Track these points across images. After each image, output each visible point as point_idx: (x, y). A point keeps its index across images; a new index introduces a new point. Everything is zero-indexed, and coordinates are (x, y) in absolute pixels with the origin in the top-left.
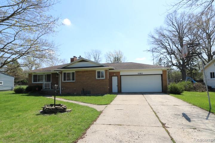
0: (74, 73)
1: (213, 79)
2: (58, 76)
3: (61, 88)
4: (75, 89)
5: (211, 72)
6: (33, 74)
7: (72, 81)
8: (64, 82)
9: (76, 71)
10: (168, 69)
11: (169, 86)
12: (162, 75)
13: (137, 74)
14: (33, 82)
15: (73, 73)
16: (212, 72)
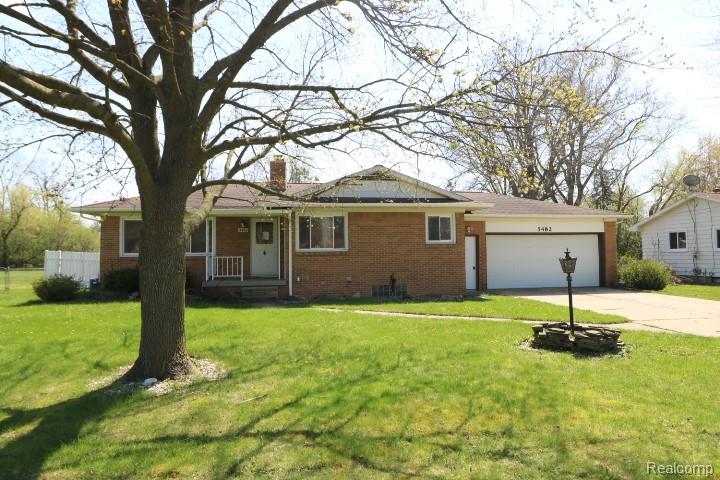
0: (342, 218)
1: (678, 250)
2: (246, 230)
3: (293, 275)
4: (349, 279)
5: (673, 231)
6: (124, 218)
7: (333, 249)
8: (303, 255)
9: (349, 213)
10: (619, 220)
11: (623, 270)
12: (601, 236)
13: (537, 231)
14: (122, 253)
15: (339, 221)
16: (678, 230)
